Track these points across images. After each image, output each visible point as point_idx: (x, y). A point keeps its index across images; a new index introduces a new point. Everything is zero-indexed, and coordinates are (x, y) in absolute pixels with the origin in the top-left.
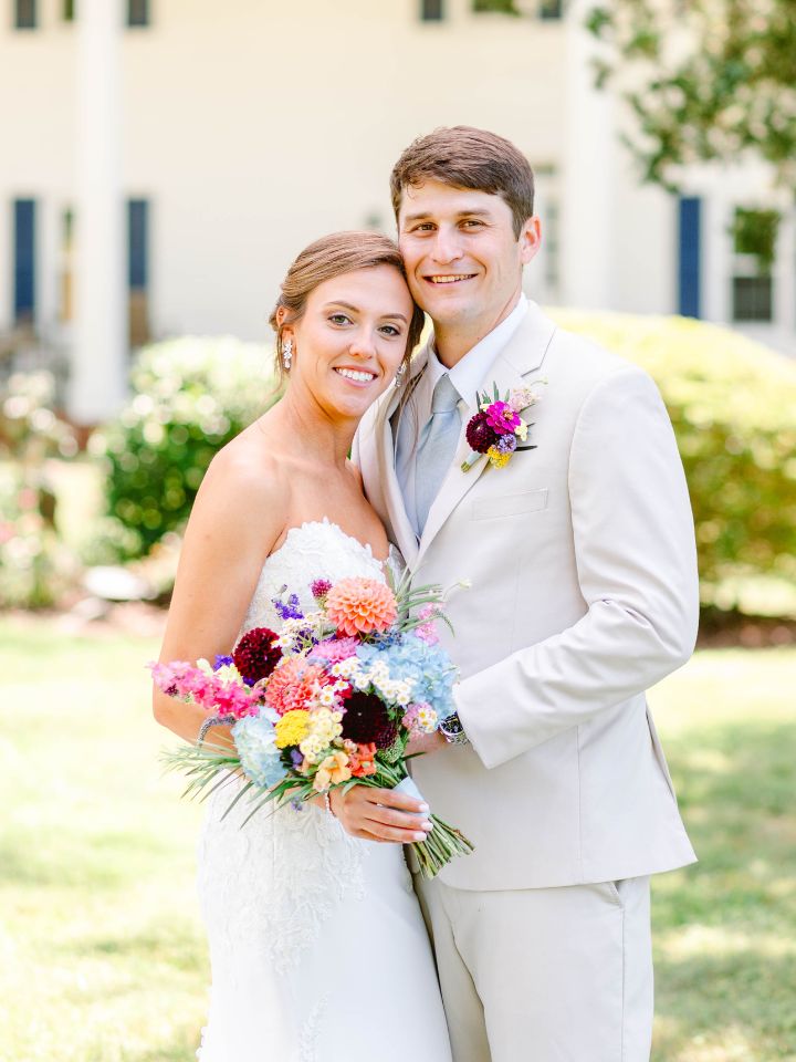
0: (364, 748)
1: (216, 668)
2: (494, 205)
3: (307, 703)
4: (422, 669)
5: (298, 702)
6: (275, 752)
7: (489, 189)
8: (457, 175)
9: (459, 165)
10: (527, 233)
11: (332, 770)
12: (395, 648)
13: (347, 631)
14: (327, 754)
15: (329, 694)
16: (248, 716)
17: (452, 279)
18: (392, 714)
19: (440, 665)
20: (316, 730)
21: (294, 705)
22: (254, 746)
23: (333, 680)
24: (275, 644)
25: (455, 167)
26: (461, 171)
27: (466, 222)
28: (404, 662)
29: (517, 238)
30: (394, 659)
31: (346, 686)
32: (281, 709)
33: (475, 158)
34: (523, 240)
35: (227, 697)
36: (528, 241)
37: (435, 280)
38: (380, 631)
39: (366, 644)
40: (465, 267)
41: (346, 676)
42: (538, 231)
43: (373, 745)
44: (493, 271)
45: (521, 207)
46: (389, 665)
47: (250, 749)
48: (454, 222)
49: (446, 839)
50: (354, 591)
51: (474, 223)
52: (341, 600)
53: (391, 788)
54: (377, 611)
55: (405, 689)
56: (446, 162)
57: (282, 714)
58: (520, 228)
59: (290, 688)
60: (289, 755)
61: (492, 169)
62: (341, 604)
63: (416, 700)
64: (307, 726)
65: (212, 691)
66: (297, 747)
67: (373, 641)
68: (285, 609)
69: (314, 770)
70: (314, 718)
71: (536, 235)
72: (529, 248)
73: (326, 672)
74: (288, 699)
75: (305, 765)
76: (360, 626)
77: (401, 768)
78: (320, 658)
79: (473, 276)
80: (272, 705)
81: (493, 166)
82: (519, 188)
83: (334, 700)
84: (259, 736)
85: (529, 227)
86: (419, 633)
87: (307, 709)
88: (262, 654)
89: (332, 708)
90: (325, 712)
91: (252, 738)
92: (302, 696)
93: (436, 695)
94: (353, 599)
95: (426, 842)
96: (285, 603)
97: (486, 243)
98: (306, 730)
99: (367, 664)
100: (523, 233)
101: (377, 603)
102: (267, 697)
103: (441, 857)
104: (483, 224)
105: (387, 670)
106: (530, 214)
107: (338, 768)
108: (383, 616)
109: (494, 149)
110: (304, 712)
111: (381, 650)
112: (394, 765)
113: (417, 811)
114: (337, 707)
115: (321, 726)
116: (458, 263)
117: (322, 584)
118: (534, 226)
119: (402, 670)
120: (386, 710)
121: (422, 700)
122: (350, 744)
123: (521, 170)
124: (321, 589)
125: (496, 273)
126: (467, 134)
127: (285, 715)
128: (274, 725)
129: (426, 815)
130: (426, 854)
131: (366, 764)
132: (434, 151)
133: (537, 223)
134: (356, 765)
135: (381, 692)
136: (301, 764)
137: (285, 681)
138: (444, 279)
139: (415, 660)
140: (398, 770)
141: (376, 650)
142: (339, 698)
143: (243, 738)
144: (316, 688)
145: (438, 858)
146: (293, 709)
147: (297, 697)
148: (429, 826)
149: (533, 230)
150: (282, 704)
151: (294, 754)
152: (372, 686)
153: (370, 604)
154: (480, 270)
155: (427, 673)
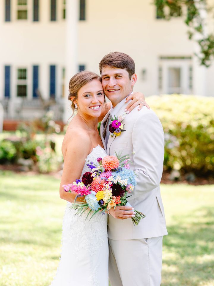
0: (118, 197)
1: (77, 183)
2: (124, 72)
3: (103, 189)
4: (128, 176)
5: (100, 189)
6: (97, 202)
7: (122, 68)
8: (114, 64)
9: (115, 62)
10: (133, 78)
11: (111, 204)
12: (120, 172)
13: (109, 169)
14: (110, 200)
15: (108, 186)
16: (89, 194)
17: (114, 90)
18: (123, 188)
19: (132, 174)
20: (106, 195)
21: (99, 190)
22: (92, 201)
23: (108, 182)
24: (92, 176)
25: (114, 63)
26: (115, 64)
27: (117, 76)
28: (124, 175)
29: (130, 80)
30: (121, 175)
31: (111, 183)
32: (96, 191)
33: (119, 60)
34: (132, 79)
35: (83, 190)
36: (133, 80)
37: (110, 91)
38: (116, 168)
39: (113, 172)
40: (117, 88)
41: (111, 181)
42: (136, 77)
43: (120, 196)
44: (124, 88)
45: (131, 71)
46: (121, 176)
47: (91, 202)
48: (114, 76)
49: (139, 215)
50: (109, 160)
51: (119, 76)
52: (106, 162)
53: (124, 205)
54: (115, 164)
55: (126, 182)
56: (112, 61)
57: (97, 192)
58: (131, 77)
59: (98, 186)
60: (100, 202)
61: (123, 63)
62: (106, 163)
63: (128, 184)
64: (104, 194)
65: (79, 190)
66: (102, 200)
67: (115, 171)
68: (90, 166)
69: (107, 204)
70: (105, 192)
71: (135, 78)
72: (133, 82)
73: (105, 180)
74: (97, 188)
75: (104, 204)
76: (112, 168)
77: (126, 200)
78: (103, 177)
79: (119, 89)
80: (93, 190)
81: (123, 62)
82: (130, 67)
83: (109, 187)
84: (92, 199)
85: (133, 76)
86: (125, 167)
87: (103, 190)
88: (89, 179)
89: (109, 189)
90: (107, 191)
91: (91, 199)
92: (101, 187)
93: (133, 182)
94: (109, 162)
95: (135, 217)
96: (90, 164)
97: (122, 81)
98: (104, 196)
99: (115, 177)
100: (132, 78)
101: (115, 162)
102: (92, 189)
103: (139, 220)
104: (121, 77)
105: (120, 178)
106: (134, 73)
107: (113, 203)
108: (117, 165)
109: (124, 58)
110: (102, 191)
111: (117, 173)
112: (124, 200)
113: (131, 210)
114: (110, 189)
115: (107, 194)
116: (115, 87)
117: (99, 159)
118: (135, 76)
119: (123, 177)
120: (121, 187)
121: (129, 184)
122: (114, 197)
123: (131, 63)
124: (99, 160)
125: (125, 89)
126: (117, 54)
127: (98, 192)
128: (95, 195)
129: (133, 211)
130: (135, 220)
131: (118, 201)
132: (108, 59)
133: (136, 75)
134: (116, 202)
135: (120, 183)
136: (103, 203)
137: (96, 184)
138: (112, 91)
139: (126, 174)
140: (125, 201)
141: (116, 173)
142: (110, 186)
143: (89, 199)
144: (104, 185)
145: (138, 220)
146: (99, 191)
147: (100, 188)
148: (135, 213)
149: (135, 77)
150: (96, 190)
151: (102, 202)
152: (117, 182)
153: (113, 162)
154: (121, 88)
155: (130, 176)
